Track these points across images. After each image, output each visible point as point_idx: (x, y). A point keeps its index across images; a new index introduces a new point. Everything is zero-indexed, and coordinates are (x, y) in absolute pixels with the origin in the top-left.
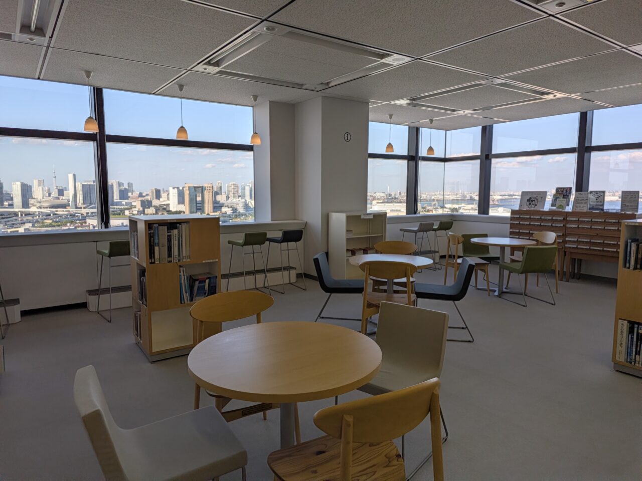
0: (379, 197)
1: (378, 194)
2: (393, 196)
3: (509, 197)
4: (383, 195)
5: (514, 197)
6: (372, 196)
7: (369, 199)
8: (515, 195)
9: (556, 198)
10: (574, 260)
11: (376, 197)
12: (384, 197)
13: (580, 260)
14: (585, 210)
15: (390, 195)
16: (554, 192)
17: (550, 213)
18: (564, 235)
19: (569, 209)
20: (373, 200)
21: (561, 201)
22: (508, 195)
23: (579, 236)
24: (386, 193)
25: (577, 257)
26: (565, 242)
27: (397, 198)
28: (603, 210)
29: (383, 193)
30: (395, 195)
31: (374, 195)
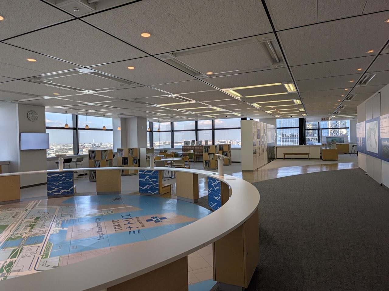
0: (87, 146)
1: (86, 144)
2: (97, 145)
3: (164, 144)
4: (90, 145)
5: (166, 144)
6: (83, 146)
7: (80, 148)
8: (167, 143)
9: (192, 143)
10: (197, 157)
11: (86, 146)
12: (90, 146)
13: (198, 157)
14: (198, 145)
15: (95, 145)
16: (191, 141)
17: (191, 146)
18: (195, 151)
19: (195, 145)
20: (83, 148)
21: (193, 143)
22: (163, 143)
23: (197, 151)
24: (92, 144)
25: (197, 156)
26: (195, 153)
27: (99, 147)
28: (201, 145)
29: (90, 143)
30: (98, 144)
31: (84, 145)
